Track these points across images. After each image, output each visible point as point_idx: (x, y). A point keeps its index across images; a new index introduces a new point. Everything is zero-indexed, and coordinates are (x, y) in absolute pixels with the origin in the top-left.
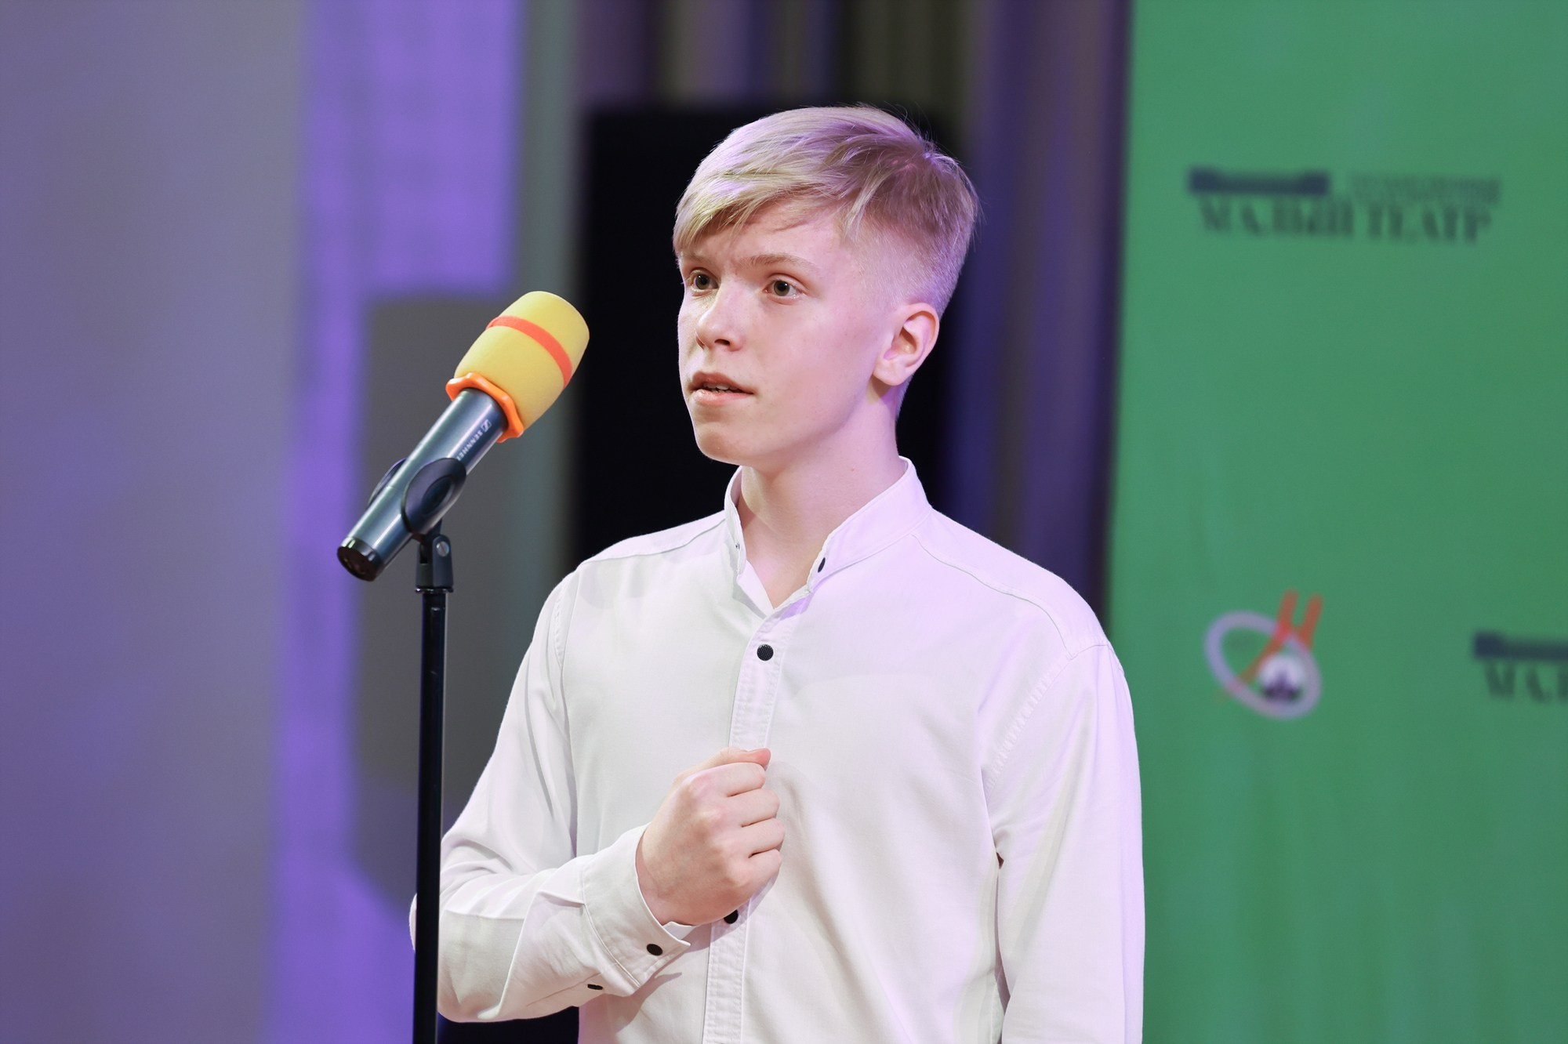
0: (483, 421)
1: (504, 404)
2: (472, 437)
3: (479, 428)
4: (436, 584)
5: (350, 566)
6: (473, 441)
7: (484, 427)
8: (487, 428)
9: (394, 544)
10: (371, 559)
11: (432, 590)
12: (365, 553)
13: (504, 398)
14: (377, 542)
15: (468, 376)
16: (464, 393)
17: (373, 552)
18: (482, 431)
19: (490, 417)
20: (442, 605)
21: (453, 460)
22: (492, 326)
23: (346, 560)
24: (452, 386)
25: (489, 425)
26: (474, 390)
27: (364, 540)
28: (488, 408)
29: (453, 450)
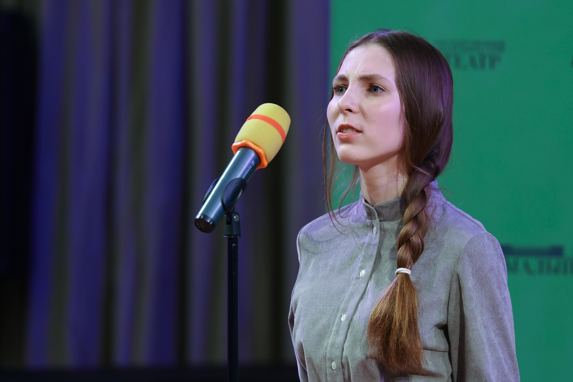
0: (251, 161)
1: (260, 154)
2: (247, 168)
3: (250, 164)
4: (235, 234)
5: (199, 227)
6: (248, 170)
7: (252, 164)
8: (253, 164)
9: (219, 215)
10: (211, 223)
11: (233, 237)
12: (209, 221)
13: (260, 150)
14: (212, 215)
15: (243, 141)
16: (241, 149)
17: (211, 220)
18: (252, 166)
19: (254, 159)
20: (236, 243)
21: (240, 179)
22: (250, 119)
23: (198, 224)
24: (235, 146)
25: (254, 162)
26: (245, 147)
27: (207, 215)
28: (253, 154)
29: (239, 174)
